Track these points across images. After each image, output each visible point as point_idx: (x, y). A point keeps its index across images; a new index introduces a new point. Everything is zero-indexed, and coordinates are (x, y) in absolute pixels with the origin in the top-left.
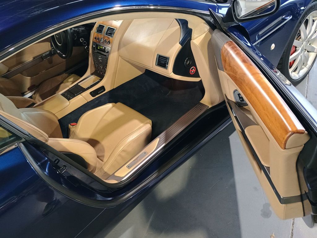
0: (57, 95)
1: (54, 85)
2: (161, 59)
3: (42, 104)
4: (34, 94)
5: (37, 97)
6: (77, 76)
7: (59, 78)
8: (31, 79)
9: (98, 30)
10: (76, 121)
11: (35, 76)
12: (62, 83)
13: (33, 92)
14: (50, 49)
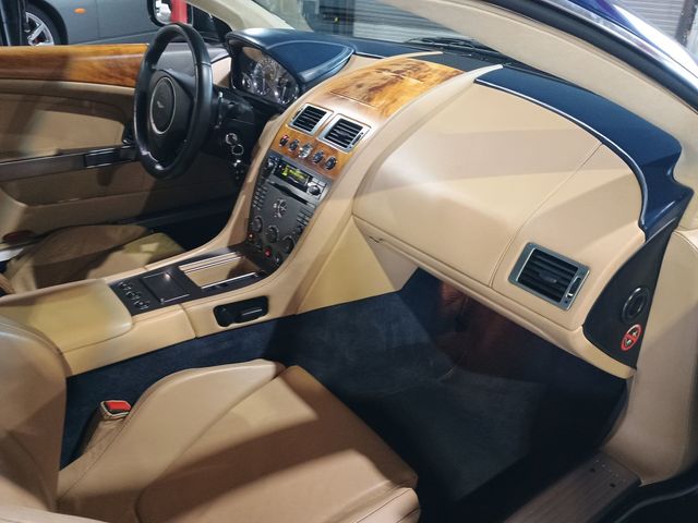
0: (95, 282)
1: (91, 249)
2: (540, 264)
3: (29, 302)
4: (18, 258)
5: (22, 271)
6: (172, 242)
7: (116, 233)
8: (26, 211)
9: (297, 121)
10: (133, 395)
11: (40, 207)
12: (119, 248)
13: (17, 252)
14: (119, 143)
